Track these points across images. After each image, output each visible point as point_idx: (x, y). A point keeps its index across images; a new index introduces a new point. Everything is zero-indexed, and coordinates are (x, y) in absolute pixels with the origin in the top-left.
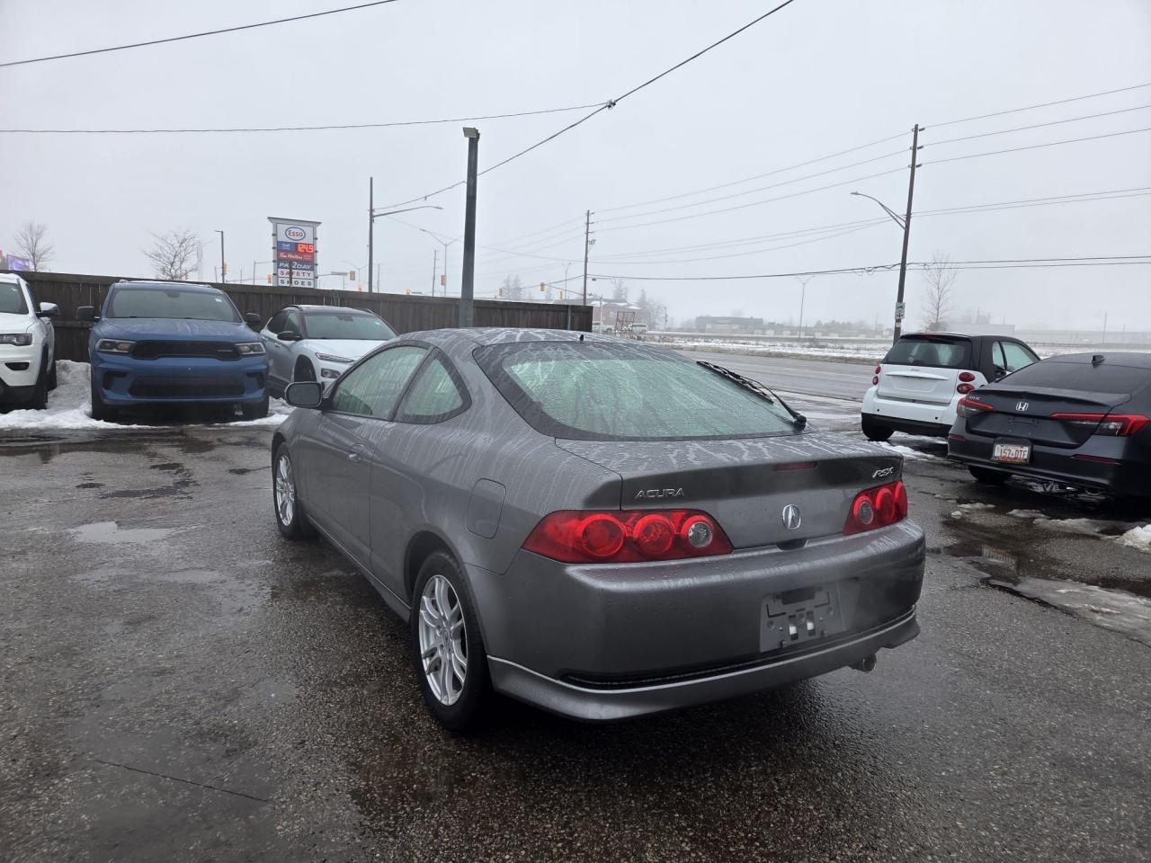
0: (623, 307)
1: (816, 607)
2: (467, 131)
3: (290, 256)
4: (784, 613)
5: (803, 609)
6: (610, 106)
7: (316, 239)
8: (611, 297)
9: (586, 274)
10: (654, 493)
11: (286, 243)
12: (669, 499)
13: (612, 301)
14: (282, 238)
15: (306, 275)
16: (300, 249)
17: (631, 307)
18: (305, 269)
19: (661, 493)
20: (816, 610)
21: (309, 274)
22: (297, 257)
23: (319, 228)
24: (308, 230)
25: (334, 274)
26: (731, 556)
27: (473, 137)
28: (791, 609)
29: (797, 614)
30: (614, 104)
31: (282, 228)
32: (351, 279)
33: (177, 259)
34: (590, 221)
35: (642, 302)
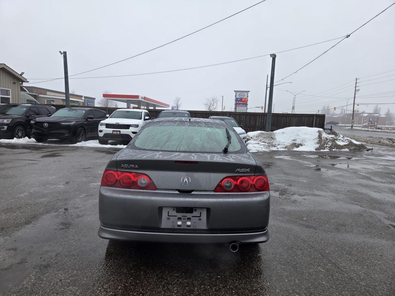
0: (377, 116)
1: (192, 217)
2: (271, 55)
3: (240, 102)
4: (176, 216)
5: (186, 216)
6: (347, 37)
7: (248, 96)
8: (372, 112)
9: (354, 103)
10: (127, 166)
11: (239, 98)
12: (132, 168)
13: (372, 113)
14: (238, 97)
15: (244, 108)
16: (243, 100)
17: (381, 116)
18: (244, 106)
19: (129, 166)
20: (192, 218)
21: (245, 108)
22: (242, 102)
23: (249, 93)
24: (246, 94)
25: (256, 107)
26: (155, 191)
27: (274, 57)
28: (180, 215)
29: (182, 218)
30: (349, 36)
31: (238, 94)
32: (262, 109)
33: (211, 105)
34: (357, 82)
35: (388, 114)
